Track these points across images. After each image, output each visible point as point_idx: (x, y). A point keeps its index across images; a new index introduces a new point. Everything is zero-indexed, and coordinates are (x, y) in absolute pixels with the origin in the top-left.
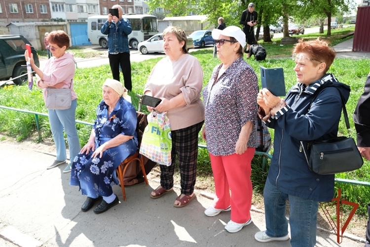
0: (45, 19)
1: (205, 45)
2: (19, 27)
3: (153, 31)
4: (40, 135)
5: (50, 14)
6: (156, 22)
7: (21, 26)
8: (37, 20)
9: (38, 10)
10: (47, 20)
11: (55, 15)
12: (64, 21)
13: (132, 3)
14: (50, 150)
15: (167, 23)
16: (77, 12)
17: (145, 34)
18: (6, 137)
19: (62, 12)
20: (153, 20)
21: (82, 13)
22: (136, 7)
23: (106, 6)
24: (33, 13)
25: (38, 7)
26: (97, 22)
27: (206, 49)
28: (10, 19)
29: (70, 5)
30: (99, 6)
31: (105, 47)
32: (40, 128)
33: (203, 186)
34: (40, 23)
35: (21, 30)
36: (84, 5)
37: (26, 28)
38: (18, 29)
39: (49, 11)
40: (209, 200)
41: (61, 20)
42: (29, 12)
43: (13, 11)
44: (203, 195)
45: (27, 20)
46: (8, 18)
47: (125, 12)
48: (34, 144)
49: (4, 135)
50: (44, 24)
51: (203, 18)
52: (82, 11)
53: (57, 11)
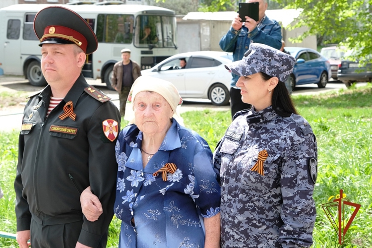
3: (164, 47)
6: (171, 23)
15: (197, 26)
17: (143, 52)
20: (164, 18)
26: (22, 20)
31: (36, 81)
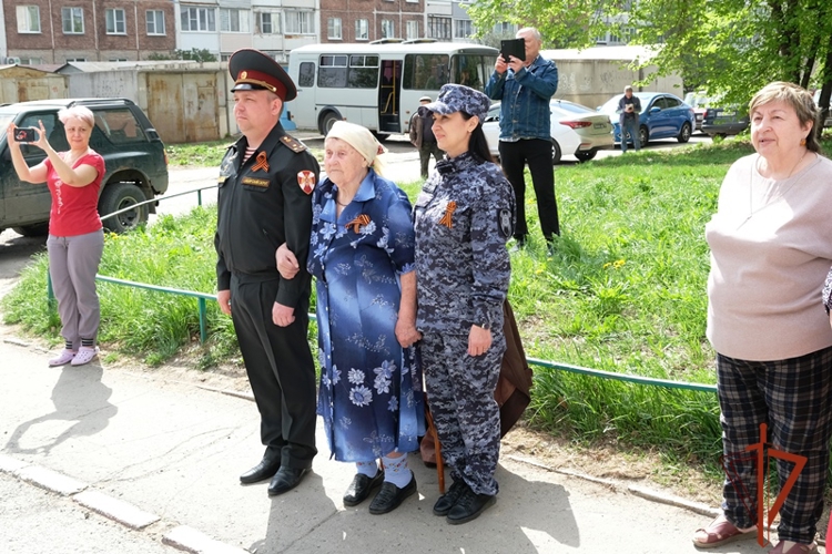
0: (159, 53)
1: (647, 137)
2: (93, 75)
4: (207, 353)
5: (174, 37)
7: (99, 73)
8: (134, 53)
9: (142, 26)
10: (166, 53)
11: (187, 40)
12: (213, 59)
13: (420, 6)
14: (240, 387)
16: (252, 32)
18: (118, 356)
19: (207, 31)
20: (485, 58)
21: (266, 36)
22: (431, 17)
23: (339, 15)
24: (124, 33)
25: (141, 16)
26: (317, 63)
27: (650, 150)
28: (60, 53)
29: (235, 10)
30: (318, 14)
32: (207, 336)
33: (636, 473)
34: (150, 65)
35: (96, 82)
36: (274, 11)
37: (111, 78)
38: (89, 82)
39: (171, 29)
40: (649, 502)
41: (206, 56)
42: (116, 33)
43: (69, 29)
44: (634, 492)
45: (107, 53)
46: (57, 47)
47: (397, 35)
48: (194, 373)
49: (112, 350)
50: (162, 67)
51: (641, 53)
52: (267, 29)
53: (194, 28)
